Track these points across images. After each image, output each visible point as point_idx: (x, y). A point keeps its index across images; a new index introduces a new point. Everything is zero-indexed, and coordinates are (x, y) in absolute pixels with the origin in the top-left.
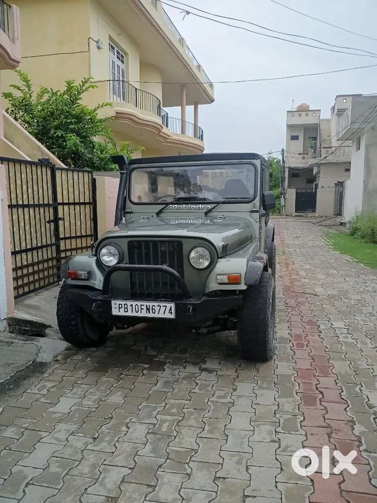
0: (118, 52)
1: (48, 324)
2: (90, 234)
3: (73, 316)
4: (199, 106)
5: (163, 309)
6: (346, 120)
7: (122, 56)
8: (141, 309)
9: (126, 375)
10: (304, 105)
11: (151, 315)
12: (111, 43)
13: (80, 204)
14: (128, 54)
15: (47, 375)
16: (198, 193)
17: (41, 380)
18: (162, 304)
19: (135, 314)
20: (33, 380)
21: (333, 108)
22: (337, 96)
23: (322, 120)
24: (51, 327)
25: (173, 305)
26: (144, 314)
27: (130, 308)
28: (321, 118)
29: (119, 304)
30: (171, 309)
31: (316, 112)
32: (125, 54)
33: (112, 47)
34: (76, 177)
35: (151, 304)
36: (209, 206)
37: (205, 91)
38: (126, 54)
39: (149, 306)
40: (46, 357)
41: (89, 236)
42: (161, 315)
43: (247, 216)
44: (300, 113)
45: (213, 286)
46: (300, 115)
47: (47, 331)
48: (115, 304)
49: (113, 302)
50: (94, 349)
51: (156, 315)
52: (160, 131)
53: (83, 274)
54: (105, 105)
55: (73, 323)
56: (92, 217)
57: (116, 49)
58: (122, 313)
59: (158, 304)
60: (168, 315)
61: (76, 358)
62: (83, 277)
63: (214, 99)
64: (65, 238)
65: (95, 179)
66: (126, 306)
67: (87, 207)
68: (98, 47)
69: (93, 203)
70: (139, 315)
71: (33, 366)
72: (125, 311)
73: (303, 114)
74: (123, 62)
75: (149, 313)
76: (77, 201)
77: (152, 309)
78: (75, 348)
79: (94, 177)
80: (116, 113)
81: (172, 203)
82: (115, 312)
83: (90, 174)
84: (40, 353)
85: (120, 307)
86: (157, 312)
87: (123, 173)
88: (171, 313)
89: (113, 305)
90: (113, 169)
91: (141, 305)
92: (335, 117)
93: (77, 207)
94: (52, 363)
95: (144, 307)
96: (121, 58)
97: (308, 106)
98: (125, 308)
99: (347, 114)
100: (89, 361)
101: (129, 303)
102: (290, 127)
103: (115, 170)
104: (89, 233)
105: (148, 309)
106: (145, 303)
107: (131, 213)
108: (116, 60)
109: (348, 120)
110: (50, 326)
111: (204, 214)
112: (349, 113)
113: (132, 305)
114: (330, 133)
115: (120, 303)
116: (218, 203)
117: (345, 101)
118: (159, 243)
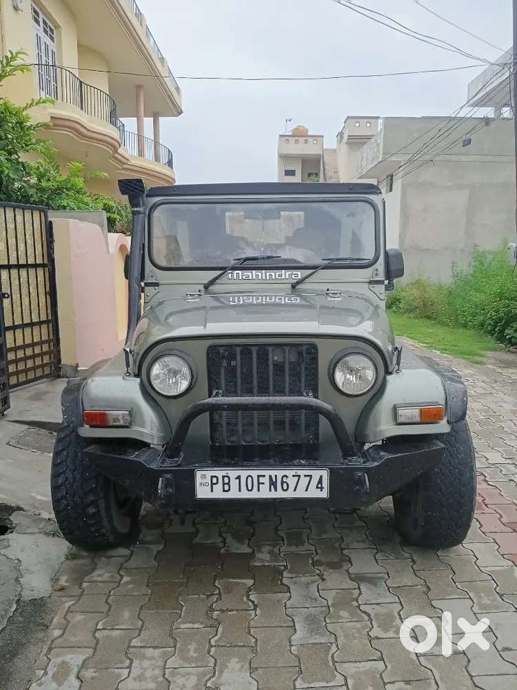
0: (45, 22)
1: (12, 502)
2: (45, 319)
3: (91, 498)
4: (161, 119)
5: (304, 481)
6: (375, 150)
7: (51, 29)
8: (259, 483)
9: (222, 611)
10: (301, 128)
11: (279, 494)
12: (34, 5)
13: (27, 266)
14: (59, 27)
15: (57, 633)
16: (279, 251)
17: (50, 649)
18: (302, 473)
19: (245, 495)
20: (32, 651)
21: (341, 135)
22: (349, 118)
23: (327, 150)
24: (22, 509)
25: (325, 474)
26: (265, 493)
27: (234, 483)
28: (324, 147)
29: (212, 477)
30: (320, 481)
31: (317, 139)
32: (55, 27)
33: (35, 12)
34: (19, 218)
35: (279, 473)
36: (299, 274)
37: (170, 97)
38: (58, 27)
39: (276, 476)
40: (37, 584)
41: (43, 322)
42: (301, 494)
43: (365, 290)
44: (297, 138)
45: (385, 428)
46: (297, 142)
47: (15, 518)
48: (204, 477)
49: (199, 474)
50: (124, 551)
51: (290, 494)
52: (116, 151)
53: (119, 414)
54: (44, 102)
55: (92, 510)
56: (48, 289)
57: (41, 16)
58: (218, 493)
59: (293, 473)
60: (314, 493)
61: (99, 579)
62: (121, 423)
63: (183, 108)
64: (14, 328)
65: (51, 222)
66: (226, 480)
67: (40, 271)
68: (14, 7)
69: (49, 265)
70: (254, 495)
71: (21, 614)
72: (224, 491)
73: (301, 140)
74: (52, 39)
75: (276, 490)
76: (22, 262)
77: (282, 482)
78: (84, 554)
79: (49, 219)
80: (51, 117)
81: (234, 269)
82: (202, 492)
83: (42, 214)
84: (22, 577)
85: (215, 480)
86: (292, 487)
87: (138, 212)
88: (322, 488)
89: (198, 480)
90: (65, 207)
91: (259, 476)
92: (344, 147)
93: (23, 272)
94: (54, 598)
95: (266, 480)
96: (50, 31)
97: (307, 130)
98: (224, 484)
99: (376, 141)
100: (127, 583)
101: (233, 473)
102: (283, 157)
103: (68, 208)
104: (43, 318)
105: (273, 483)
106: (267, 473)
107: (157, 284)
108: (42, 34)
109: (378, 150)
110: (19, 509)
111: (290, 287)
112: (381, 141)
113: (239, 477)
114: (337, 169)
115: (213, 473)
116: (315, 268)
117: (357, 125)
118: (270, 349)
